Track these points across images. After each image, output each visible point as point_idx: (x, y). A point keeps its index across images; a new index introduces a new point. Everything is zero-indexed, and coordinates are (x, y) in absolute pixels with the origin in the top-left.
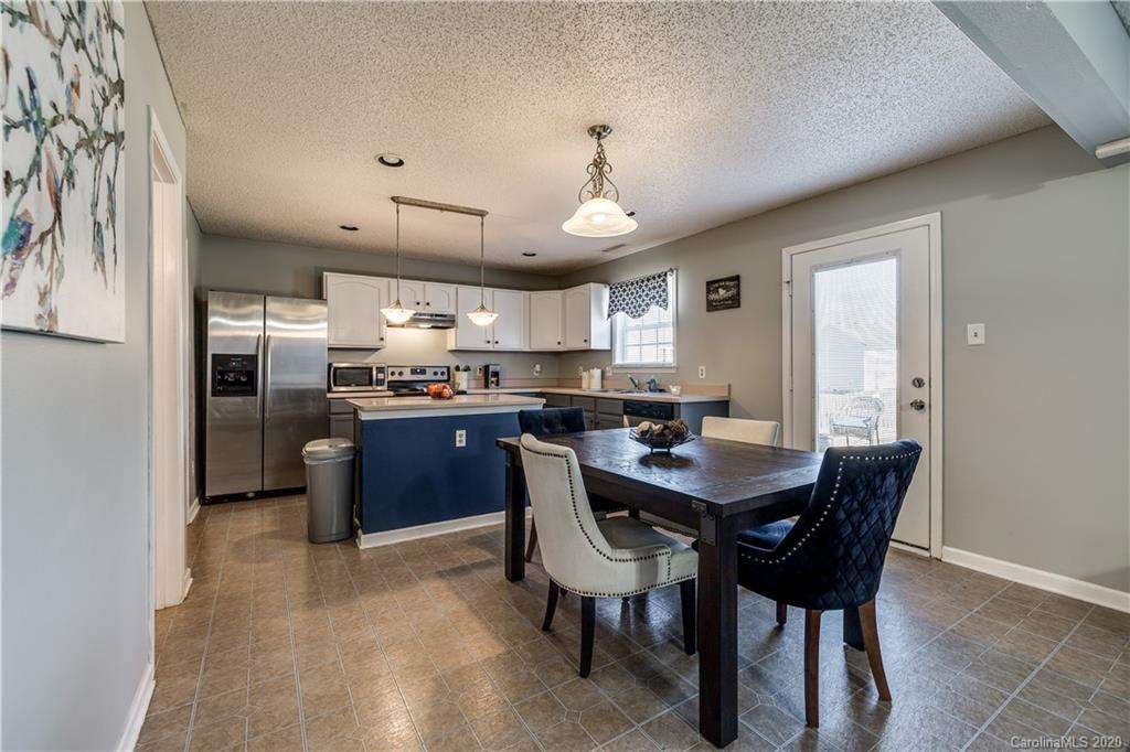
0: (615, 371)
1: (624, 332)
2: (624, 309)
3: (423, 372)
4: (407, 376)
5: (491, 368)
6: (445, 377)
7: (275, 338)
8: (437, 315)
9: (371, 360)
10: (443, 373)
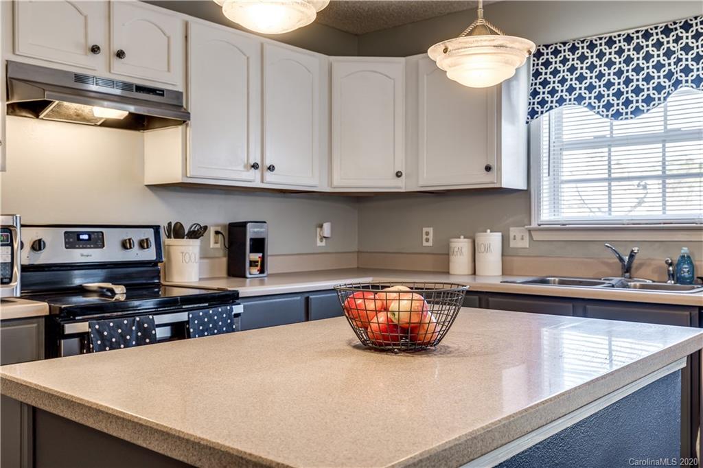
0: (537, 236)
2: (580, 99)
3: (96, 241)
5: (252, 232)
8: (140, 89)
10: (143, 244)
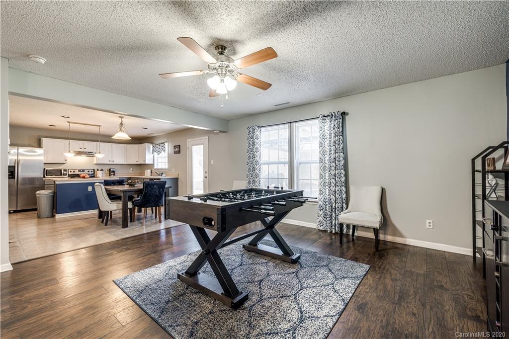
0: (155, 170)
1: (157, 158)
2: (156, 152)
3: (83, 171)
4: (77, 172)
6: (93, 173)
7: (22, 160)
9: (62, 167)
10: (92, 171)
